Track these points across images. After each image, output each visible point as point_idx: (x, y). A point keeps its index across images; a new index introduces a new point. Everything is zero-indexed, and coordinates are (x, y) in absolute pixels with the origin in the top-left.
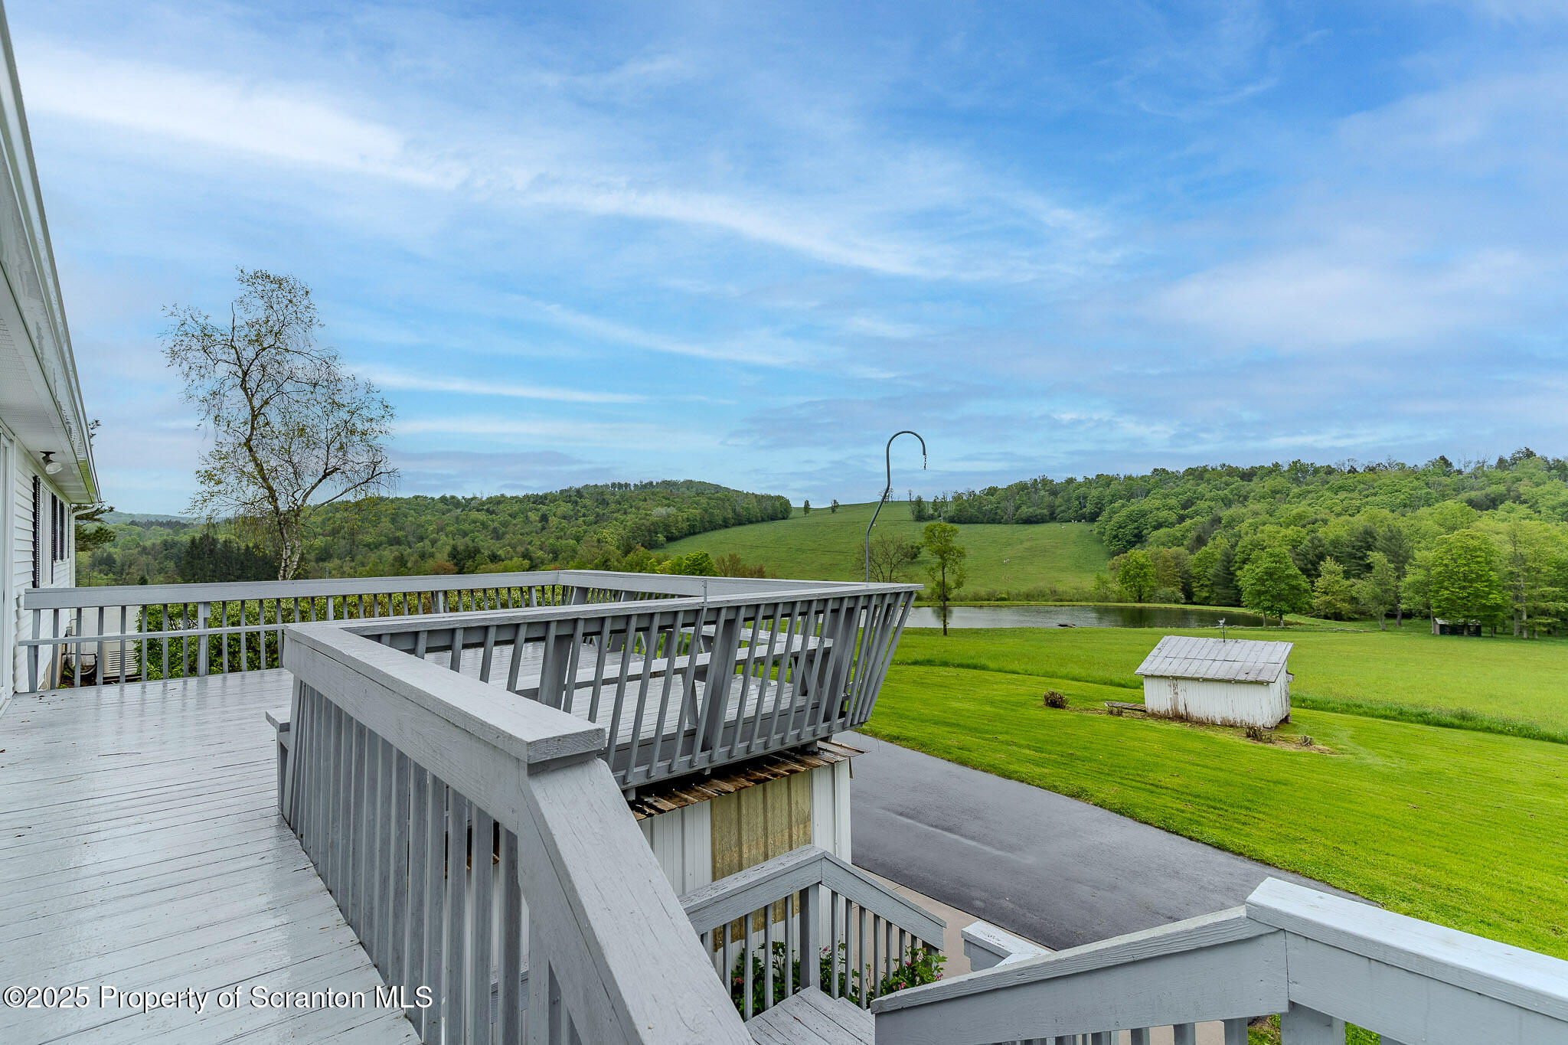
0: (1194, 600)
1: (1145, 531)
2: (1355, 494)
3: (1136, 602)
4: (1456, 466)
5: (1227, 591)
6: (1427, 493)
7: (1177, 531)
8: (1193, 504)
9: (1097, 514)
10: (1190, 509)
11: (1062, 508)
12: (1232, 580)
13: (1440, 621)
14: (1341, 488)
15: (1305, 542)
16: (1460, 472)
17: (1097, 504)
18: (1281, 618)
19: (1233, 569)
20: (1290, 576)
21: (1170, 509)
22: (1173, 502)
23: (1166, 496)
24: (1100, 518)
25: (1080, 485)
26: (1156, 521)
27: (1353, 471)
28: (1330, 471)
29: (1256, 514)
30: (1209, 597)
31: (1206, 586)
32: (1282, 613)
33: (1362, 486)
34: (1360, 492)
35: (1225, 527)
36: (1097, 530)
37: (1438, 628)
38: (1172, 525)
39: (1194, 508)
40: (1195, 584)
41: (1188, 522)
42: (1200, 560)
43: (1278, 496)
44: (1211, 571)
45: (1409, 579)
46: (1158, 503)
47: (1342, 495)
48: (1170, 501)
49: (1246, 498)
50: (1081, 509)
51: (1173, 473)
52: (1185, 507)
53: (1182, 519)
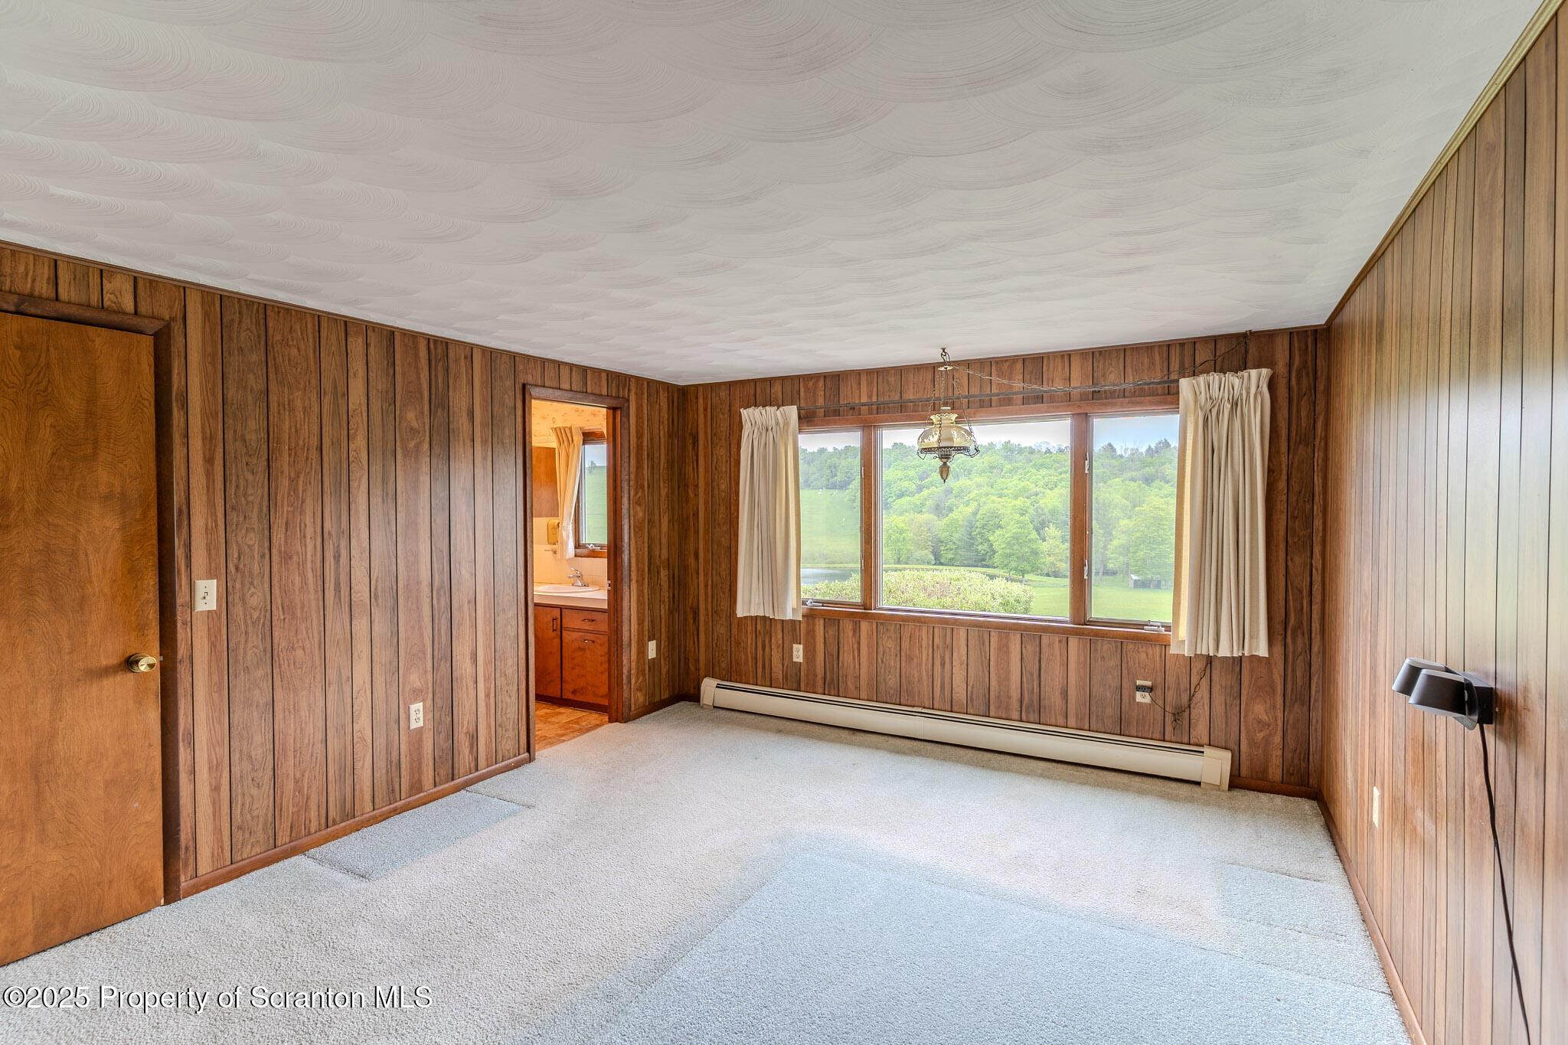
0: (942, 561)
1: (890, 499)
2: (1052, 472)
3: (895, 564)
4: (1119, 452)
5: (969, 553)
6: (1104, 472)
7: (916, 499)
8: (928, 476)
9: (849, 483)
10: (926, 481)
11: (816, 476)
12: (973, 544)
13: (1134, 577)
14: (1042, 466)
15: (1031, 510)
16: (1121, 456)
17: (847, 473)
18: (1023, 577)
19: (975, 533)
20: (1030, 540)
21: (910, 480)
22: (912, 473)
23: (905, 468)
24: (851, 486)
25: (831, 455)
26: (900, 490)
27: (1048, 451)
28: (1032, 451)
29: (979, 486)
30: (953, 559)
31: (951, 550)
32: (1023, 572)
33: (1057, 464)
34: (1056, 470)
35: (956, 497)
36: (848, 497)
37: (1132, 582)
38: (912, 494)
39: (929, 479)
40: (942, 548)
41: (925, 492)
42: (948, 525)
43: (995, 471)
44: (956, 536)
45: (1115, 543)
46: (900, 474)
47: (1044, 472)
48: (909, 473)
49: (970, 472)
50: (832, 477)
51: (909, 447)
52: (921, 479)
53: (920, 489)
